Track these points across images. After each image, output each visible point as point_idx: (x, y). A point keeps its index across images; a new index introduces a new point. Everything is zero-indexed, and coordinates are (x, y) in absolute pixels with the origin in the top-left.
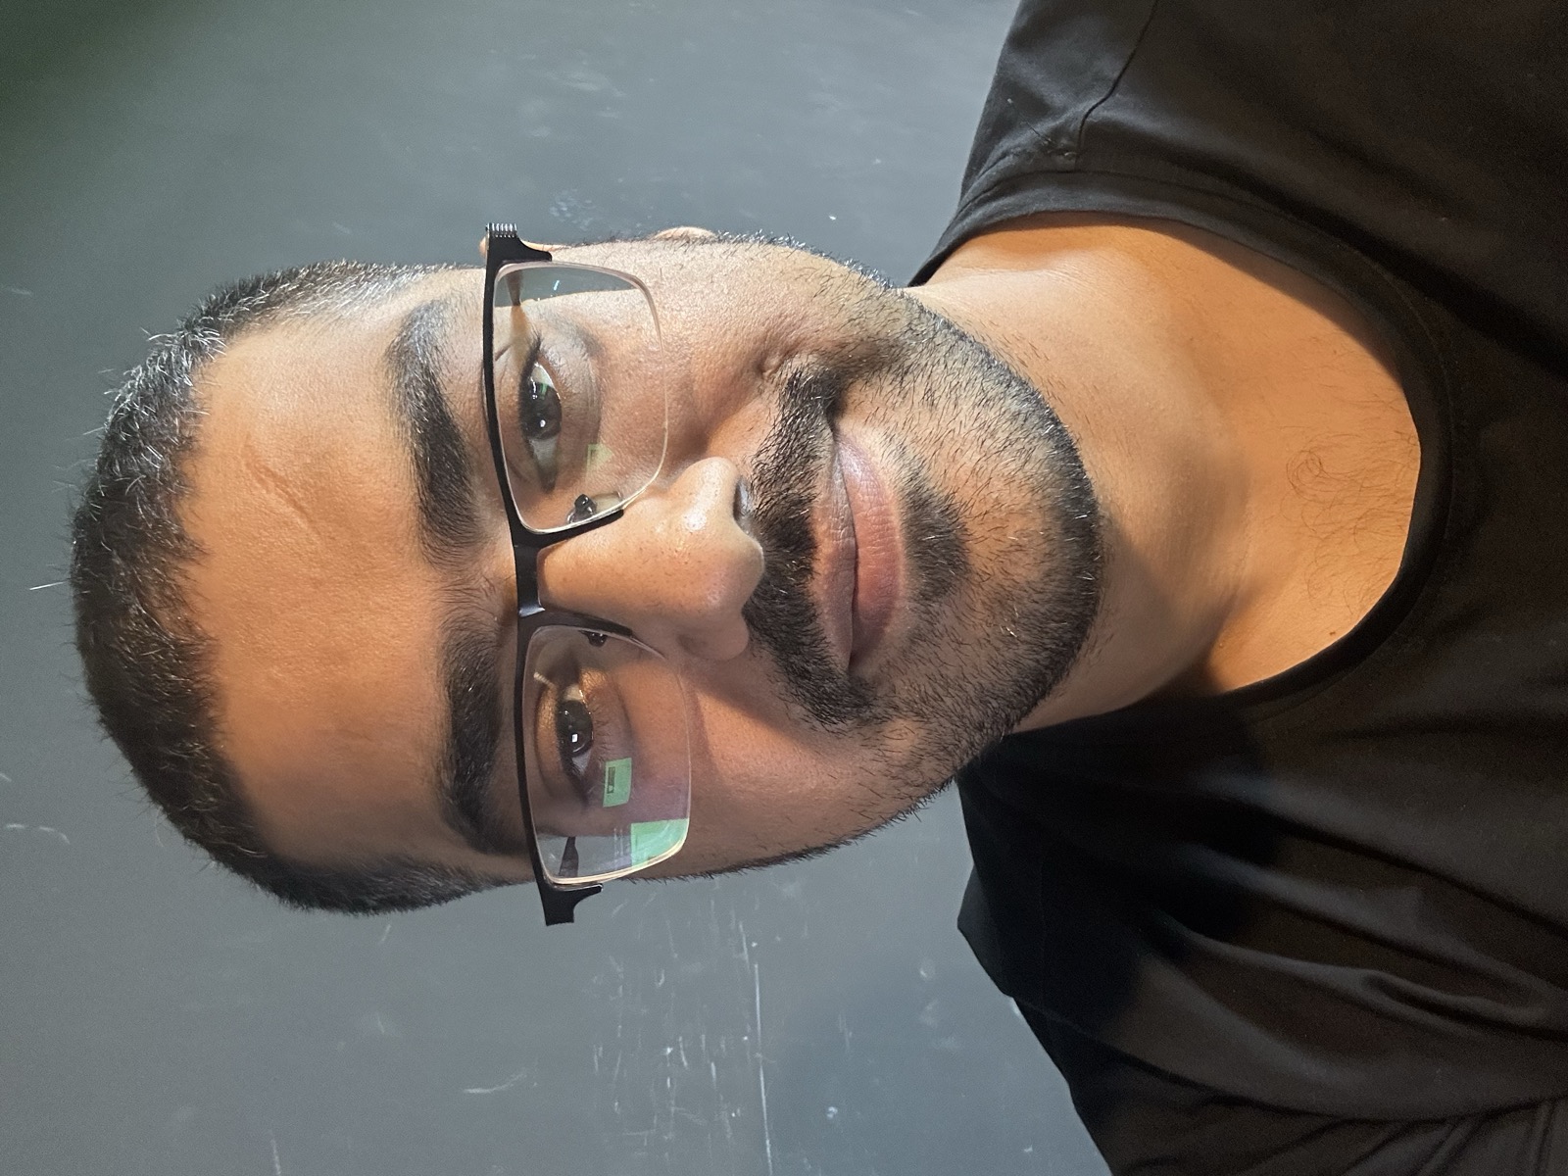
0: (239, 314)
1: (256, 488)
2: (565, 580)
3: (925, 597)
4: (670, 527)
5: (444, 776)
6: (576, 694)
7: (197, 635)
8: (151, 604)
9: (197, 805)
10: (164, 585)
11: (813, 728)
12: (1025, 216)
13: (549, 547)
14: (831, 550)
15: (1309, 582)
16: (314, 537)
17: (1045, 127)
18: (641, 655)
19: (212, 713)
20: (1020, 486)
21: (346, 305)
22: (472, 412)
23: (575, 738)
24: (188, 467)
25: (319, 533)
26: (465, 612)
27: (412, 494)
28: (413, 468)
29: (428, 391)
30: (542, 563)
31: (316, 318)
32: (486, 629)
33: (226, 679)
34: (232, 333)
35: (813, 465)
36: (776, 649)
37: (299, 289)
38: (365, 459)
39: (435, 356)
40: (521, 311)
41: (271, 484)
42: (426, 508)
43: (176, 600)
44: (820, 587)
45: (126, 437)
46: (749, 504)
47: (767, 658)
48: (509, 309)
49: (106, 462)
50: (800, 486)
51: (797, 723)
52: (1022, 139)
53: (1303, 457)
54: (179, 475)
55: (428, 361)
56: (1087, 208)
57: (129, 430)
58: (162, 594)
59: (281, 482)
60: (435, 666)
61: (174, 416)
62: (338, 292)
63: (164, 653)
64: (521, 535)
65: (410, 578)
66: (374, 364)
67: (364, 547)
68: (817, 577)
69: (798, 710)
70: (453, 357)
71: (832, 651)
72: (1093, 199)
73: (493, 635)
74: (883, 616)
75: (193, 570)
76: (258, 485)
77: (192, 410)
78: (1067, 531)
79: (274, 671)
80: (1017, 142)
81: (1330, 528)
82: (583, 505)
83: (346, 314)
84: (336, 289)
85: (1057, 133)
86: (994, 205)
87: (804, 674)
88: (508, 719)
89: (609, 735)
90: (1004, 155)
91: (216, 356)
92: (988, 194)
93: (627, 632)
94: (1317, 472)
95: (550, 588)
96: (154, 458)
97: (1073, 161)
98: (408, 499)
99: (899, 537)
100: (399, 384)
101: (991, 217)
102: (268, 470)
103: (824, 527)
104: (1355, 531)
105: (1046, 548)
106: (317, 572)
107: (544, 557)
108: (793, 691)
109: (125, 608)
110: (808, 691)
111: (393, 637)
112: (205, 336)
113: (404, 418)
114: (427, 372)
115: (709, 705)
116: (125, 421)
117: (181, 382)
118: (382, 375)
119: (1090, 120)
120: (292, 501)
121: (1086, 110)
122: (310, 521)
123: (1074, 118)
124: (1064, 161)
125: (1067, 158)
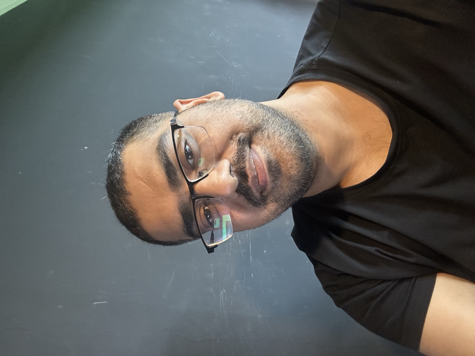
0: (127, 138)
2: (199, 190)
3: (273, 181)
7: (133, 209)
8: (123, 203)
10: (125, 200)
11: (254, 208)
12: (305, 79)
13: (195, 184)
14: (251, 176)
15: (367, 163)
16: (150, 189)
17: (311, 58)
20: (290, 155)
22: (174, 158)
23: (208, 216)
24: (124, 177)
26: (181, 200)
27: (166, 179)
28: (165, 173)
29: (165, 157)
30: (194, 188)
31: (141, 140)
32: (186, 202)
34: (126, 144)
36: (244, 195)
38: (156, 173)
39: (166, 148)
41: (140, 179)
42: (170, 181)
43: (128, 203)
44: (250, 184)
47: (242, 197)
50: (243, 164)
51: (251, 208)
52: (304, 61)
53: (366, 134)
54: (123, 179)
55: (164, 150)
56: (319, 78)
58: (125, 202)
59: (142, 179)
60: (178, 210)
61: (119, 167)
63: (128, 213)
64: (189, 183)
65: (170, 195)
66: (154, 151)
67: (160, 190)
68: (249, 182)
71: (255, 194)
72: (320, 76)
73: (188, 203)
75: (130, 197)
76: (137, 180)
77: (122, 166)
78: (302, 161)
81: (372, 150)
82: (200, 174)
85: (312, 61)
86: (299, 76)
87: (250, 199)
89: (215, 215)
90: (301, 65)
92: (298, 74)
93: (214, 198)
94: (369, 138)
95: (197, 192)
96: (118, 176)
99: (266, 171)
101: (298, 79)
102: (139, 177)
103: (249, 172)
104: (378, 151)
105: (297, 166)
106: (152, 196)
107: (195, 186)
109: (119, 204)
112: (121, 145)
114: (164, 152)
117: (119, 158)
118: (156, 154)
119: (319, 58)
120: (144, 182)
121: (319, 55)
122: (149, 186)
123: (316, 57)
124: (314, 67)
125: (315, 66)
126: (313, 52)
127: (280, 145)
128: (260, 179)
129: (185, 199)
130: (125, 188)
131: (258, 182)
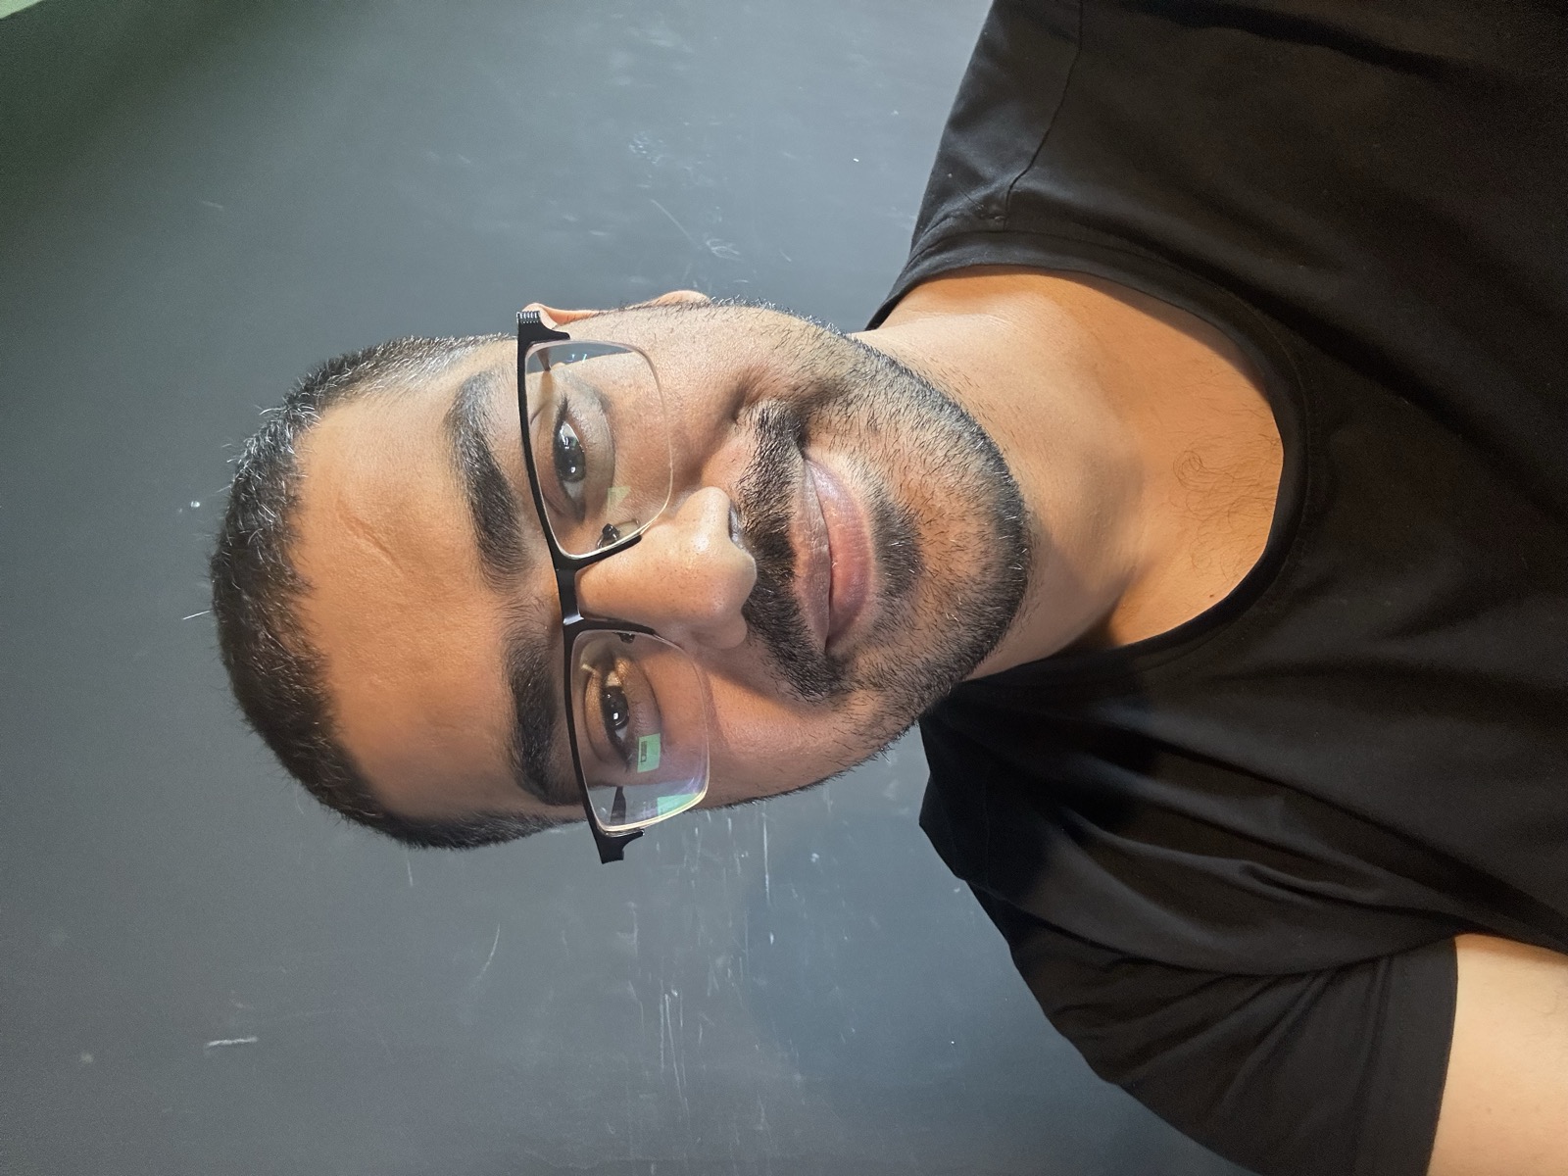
0: (329, 390)
1: (349, 535)
2: (599, 594)
3: (890, 593)
4: (680, 549)
5: (515, 754)
6: (613, 680)
7: (313, 654)
8: (275, 631)
9: (326, 783)
10: (284, 615)
11: (796, 699)
12: (964, 268)
13: (585, 568)
14: (807, 557)
15: (1192, 557)
16: (398, 572)
17: (978, 194)
18: (662, 648)
19: (330, 713)
20: (959, 496)
21: (412, 379)
22: (516, 463)
23: (616, 716)
24: (294, 520)
25: (401, 568)
26: (519, 625)
27: (471, 534)
28: (470, 513)
29: (478, 449)
30: (579, 583)
31: (388, 392)
32: (539, 636)
33: (337, 686)
34: (323, 408)
35: (787, 489)
36: (769, 638)
37: (375, 366)
38: (432, 508)
39: (483, 420)
40: (550, 376)
41: (361, 531)
42: (484, 545)
43: (295, 627)
44: (799, 587)
45: (246, 498)
46: (741, 523)
47: (761, 646)
48: (540, 374)
49: (232, 518)
50: (779, 506)
51: (783, 695)
52: (958, 205)
53: (1186, 457)
54: (289, 527)
55: (477, 425)
56: (1014, 262)
57: (246, 491)
58: (283, 622)
59: (368, 530)
60: (500, 668)
61: (281, 479)
62: (407, 367)
63: (288, 668)
64: (559, 561)
65: (475, 601)
66: (436, 429)
67: (437, 578)
68: (798, 579)
69: (786, 686)
70: (497, 420)
71: (813, 637)
72: (1018, 254)
73: (545, 641)
74: (854, 610)
75: (305, 602)
76: (350, 532)
77: (295, 474)
78: (1000, 530)
79: (375, 678)
80: (956, 207)
81: (1209, 512)
82: (609, 533)
83: (413, 386)
84: (405, 365)
85: (988, 200)
86: (938, 258)
87: (791, 657)
88: (561, 704)
89: (642, 714)
90: (946, 217)
91: (312, 427)
92: (933, 249)
93: (651, 632)
94: (1197, 468)
95: (587, 601)
96: (269, 515)
97: (1002, 224)
98: (469, 539)
99: (870, 545)
100: (456, 446)
101: (936, 268)
102: (357, 520)
103: (801, 539)
104: (1229, 514)
105: (982, 546)
106: (401, 599)
107: (580, 577)
108: (783, 671)
109: (256, 633)
110: (794, 670)
111: (465, 648)
112: (303, 410)
113: (461, 473)
114: (477, 434)
115: (717, 683)
116: (243, 486)
117: (286, 450)
118: (442, 438)
119: (1014, 190)
120: (378, 544)
121: (1012, 182)
122: (394, 559)
123: (1001, 189)
124: (994, 223)
125: (997, 221)
126: (987, 170)
127: (923, 457)
128: (839, 573)
129: (536, 627)
130: (290, 563)
131: (829, 586)
